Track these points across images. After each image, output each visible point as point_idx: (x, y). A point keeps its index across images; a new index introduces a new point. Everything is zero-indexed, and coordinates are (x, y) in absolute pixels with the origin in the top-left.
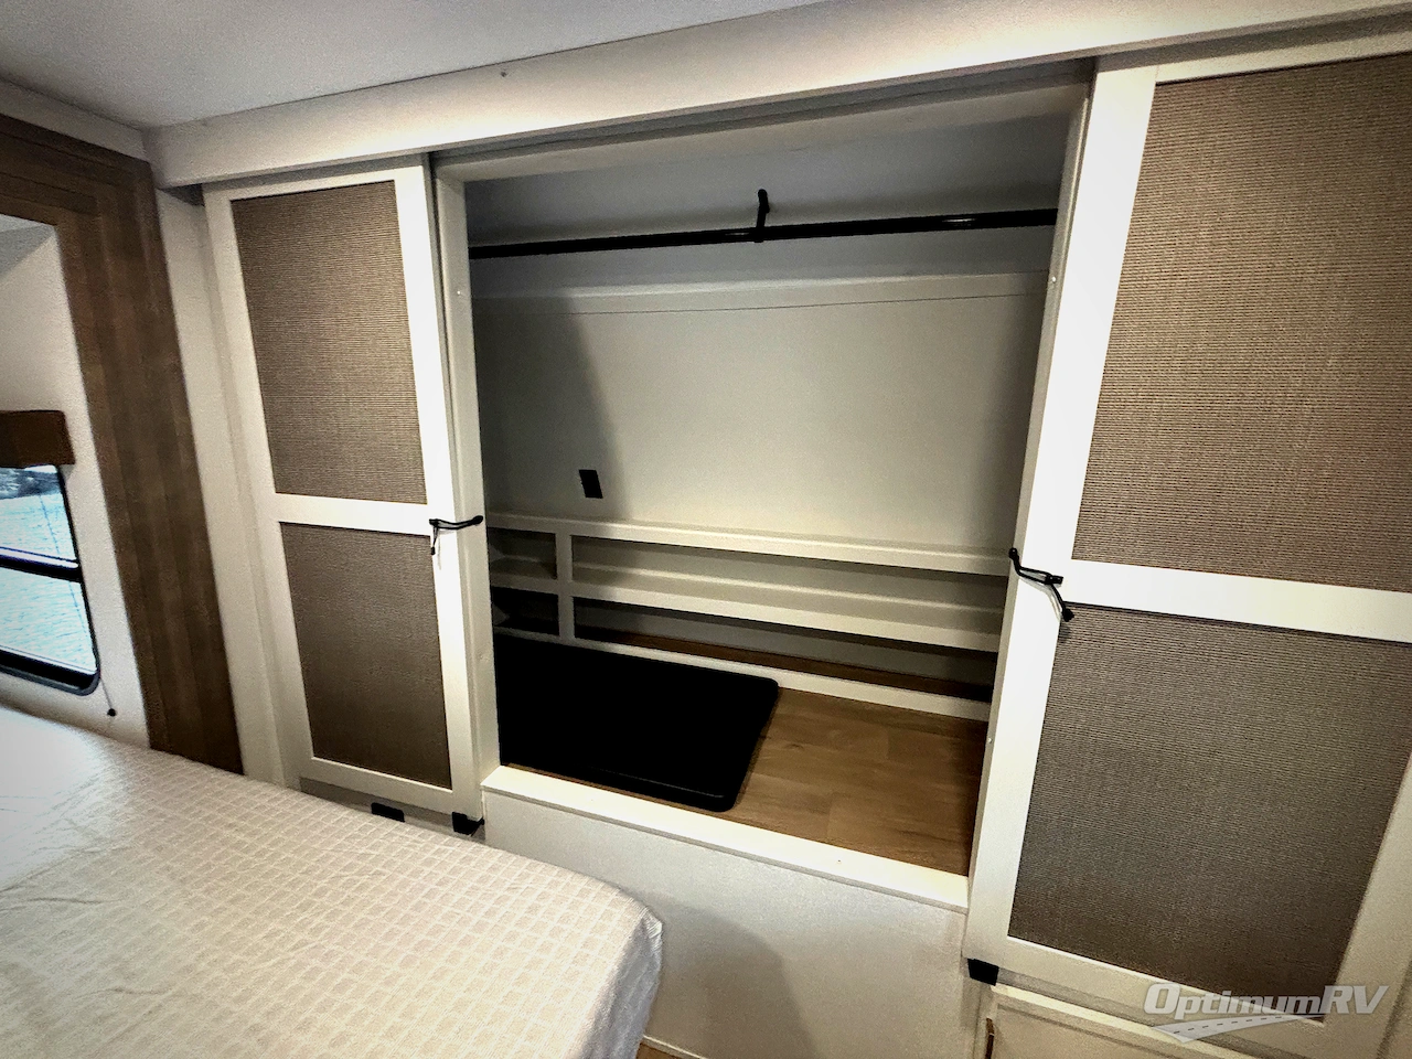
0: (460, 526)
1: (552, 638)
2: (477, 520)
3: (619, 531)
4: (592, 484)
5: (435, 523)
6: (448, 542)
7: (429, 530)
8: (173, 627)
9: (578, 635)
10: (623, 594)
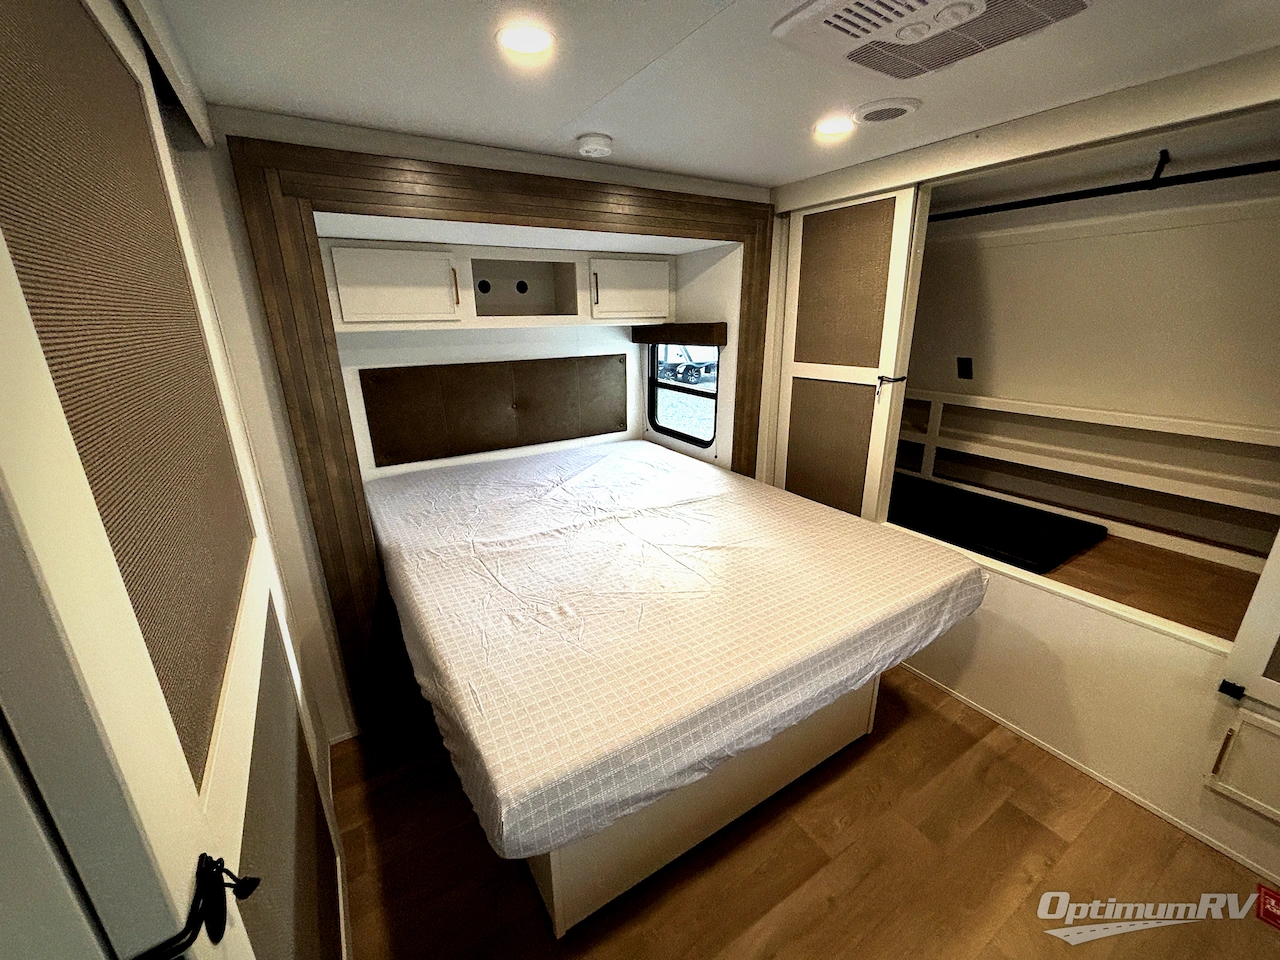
0: (896, 380)
1: (918, 475)
2: (902, 379)
3: (984, 403)
4: (965, 368)
5: (881, 378)
6: (888, 388)
7: (877, 383)
8: (745, 421)
9: (934, 474)
10: (977, 449)
